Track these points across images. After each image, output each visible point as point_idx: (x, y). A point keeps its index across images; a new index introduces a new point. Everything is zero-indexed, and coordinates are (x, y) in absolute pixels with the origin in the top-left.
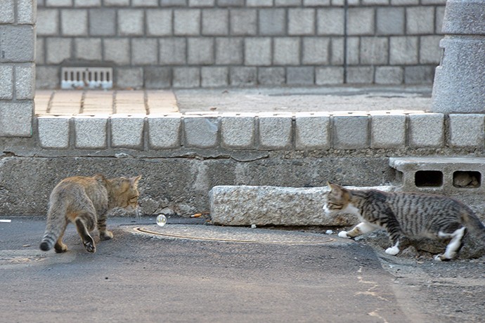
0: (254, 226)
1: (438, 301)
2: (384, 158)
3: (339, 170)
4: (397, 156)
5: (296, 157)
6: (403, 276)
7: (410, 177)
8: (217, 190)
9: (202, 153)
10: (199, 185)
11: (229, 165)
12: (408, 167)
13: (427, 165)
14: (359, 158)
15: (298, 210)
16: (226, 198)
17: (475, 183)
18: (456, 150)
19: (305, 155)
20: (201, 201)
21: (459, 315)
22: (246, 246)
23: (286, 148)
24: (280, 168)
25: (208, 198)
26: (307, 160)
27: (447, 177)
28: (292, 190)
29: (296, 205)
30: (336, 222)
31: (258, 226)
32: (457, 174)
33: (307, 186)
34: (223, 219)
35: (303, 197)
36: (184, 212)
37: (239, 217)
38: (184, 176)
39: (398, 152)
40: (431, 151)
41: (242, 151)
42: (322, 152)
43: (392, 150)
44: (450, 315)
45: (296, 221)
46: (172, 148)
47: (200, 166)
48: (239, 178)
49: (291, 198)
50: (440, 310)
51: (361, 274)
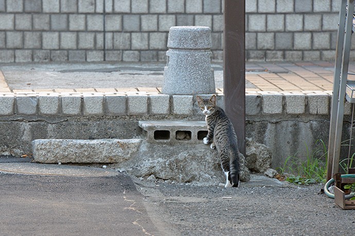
0: (60, 163)
1: (170, 213)
2: (135, 121)
3: (109, 128)
4: (143, 120)
5: (83, 120)
6: (149, 195)
7: (151, 134)
8: (37, 142)
9: (27, 118)
10: (25, 138)
11: (44, 125)
12: (150, 128)
13: (161, 127)
14: (121, 121)
15: (86, 154)
16: (43, 147)
17: (188, 137)
18: (177, 117)
19: (89, 119)
20: (27, 147)
21: (183, 223)
22: (57, 178)
23: (78, 115)
24: (74, 127)
25: (31, 145)
26: (90, 122)
27: (173, 134)
28: (82, 142)
29: (85, 151)
30: (109, 161)
31: (62, 164)
32: (178, 132)
33: (91, 138)
34: (41, 159)
35: (89, 146)
36: (16, 154)
37: (51, 158)
38: (17, 132)
39: (143, 118)
40: (162, 117)
41: (51, 117)
42: (99, 118)
43: (140, 116)
44: (178, 223)
45: (85, 160)
46: (9, 115)
47: (26, 126)
48: (50, 133)
49: (82, 146)
50: (172, 219)
51: (125, 195)
